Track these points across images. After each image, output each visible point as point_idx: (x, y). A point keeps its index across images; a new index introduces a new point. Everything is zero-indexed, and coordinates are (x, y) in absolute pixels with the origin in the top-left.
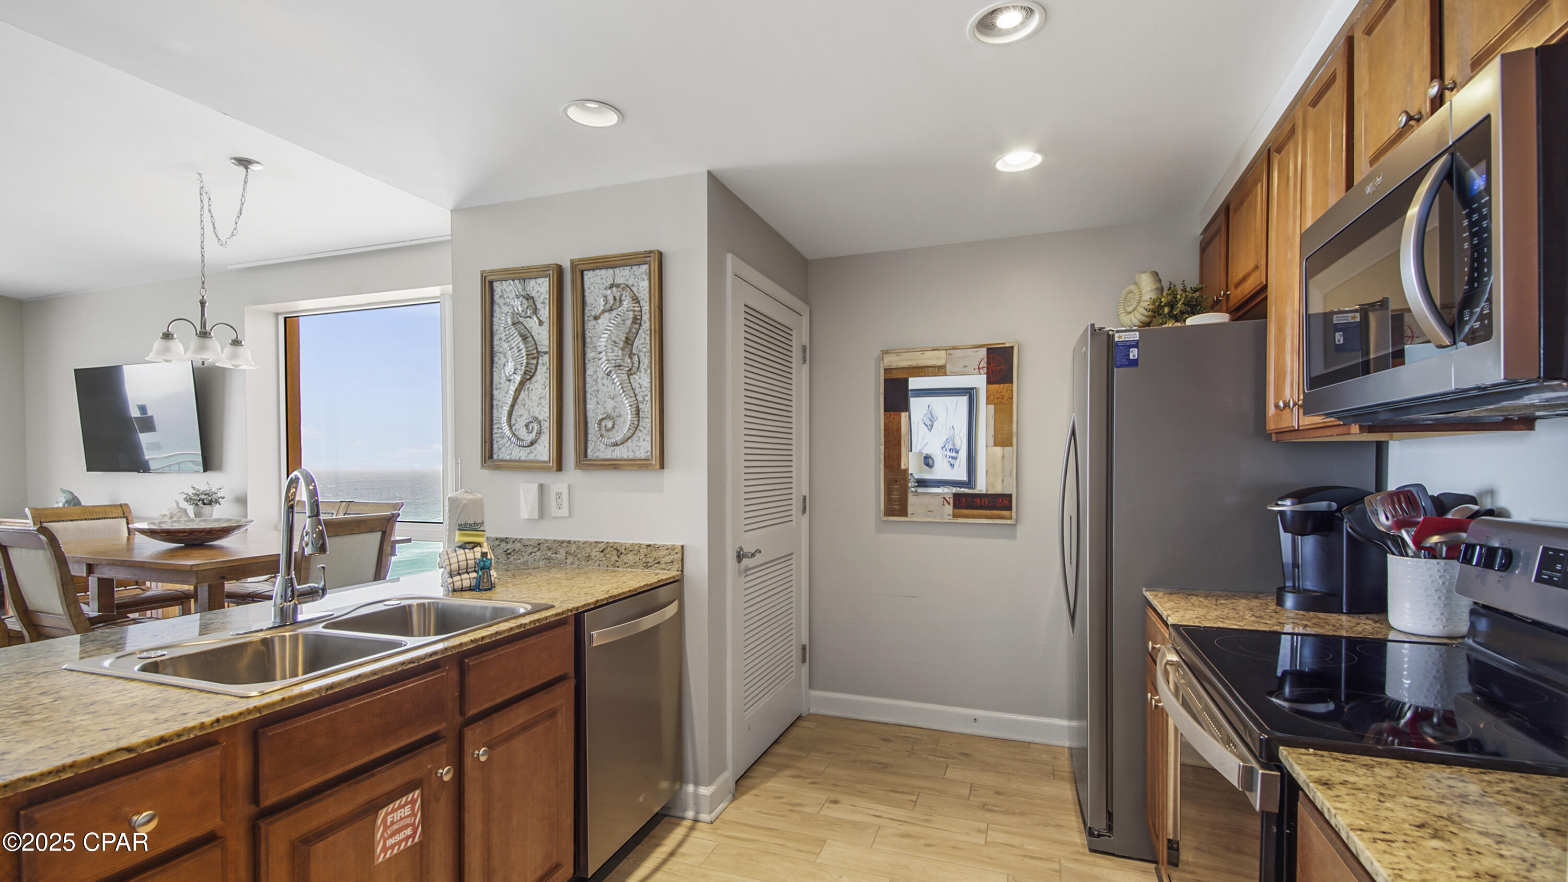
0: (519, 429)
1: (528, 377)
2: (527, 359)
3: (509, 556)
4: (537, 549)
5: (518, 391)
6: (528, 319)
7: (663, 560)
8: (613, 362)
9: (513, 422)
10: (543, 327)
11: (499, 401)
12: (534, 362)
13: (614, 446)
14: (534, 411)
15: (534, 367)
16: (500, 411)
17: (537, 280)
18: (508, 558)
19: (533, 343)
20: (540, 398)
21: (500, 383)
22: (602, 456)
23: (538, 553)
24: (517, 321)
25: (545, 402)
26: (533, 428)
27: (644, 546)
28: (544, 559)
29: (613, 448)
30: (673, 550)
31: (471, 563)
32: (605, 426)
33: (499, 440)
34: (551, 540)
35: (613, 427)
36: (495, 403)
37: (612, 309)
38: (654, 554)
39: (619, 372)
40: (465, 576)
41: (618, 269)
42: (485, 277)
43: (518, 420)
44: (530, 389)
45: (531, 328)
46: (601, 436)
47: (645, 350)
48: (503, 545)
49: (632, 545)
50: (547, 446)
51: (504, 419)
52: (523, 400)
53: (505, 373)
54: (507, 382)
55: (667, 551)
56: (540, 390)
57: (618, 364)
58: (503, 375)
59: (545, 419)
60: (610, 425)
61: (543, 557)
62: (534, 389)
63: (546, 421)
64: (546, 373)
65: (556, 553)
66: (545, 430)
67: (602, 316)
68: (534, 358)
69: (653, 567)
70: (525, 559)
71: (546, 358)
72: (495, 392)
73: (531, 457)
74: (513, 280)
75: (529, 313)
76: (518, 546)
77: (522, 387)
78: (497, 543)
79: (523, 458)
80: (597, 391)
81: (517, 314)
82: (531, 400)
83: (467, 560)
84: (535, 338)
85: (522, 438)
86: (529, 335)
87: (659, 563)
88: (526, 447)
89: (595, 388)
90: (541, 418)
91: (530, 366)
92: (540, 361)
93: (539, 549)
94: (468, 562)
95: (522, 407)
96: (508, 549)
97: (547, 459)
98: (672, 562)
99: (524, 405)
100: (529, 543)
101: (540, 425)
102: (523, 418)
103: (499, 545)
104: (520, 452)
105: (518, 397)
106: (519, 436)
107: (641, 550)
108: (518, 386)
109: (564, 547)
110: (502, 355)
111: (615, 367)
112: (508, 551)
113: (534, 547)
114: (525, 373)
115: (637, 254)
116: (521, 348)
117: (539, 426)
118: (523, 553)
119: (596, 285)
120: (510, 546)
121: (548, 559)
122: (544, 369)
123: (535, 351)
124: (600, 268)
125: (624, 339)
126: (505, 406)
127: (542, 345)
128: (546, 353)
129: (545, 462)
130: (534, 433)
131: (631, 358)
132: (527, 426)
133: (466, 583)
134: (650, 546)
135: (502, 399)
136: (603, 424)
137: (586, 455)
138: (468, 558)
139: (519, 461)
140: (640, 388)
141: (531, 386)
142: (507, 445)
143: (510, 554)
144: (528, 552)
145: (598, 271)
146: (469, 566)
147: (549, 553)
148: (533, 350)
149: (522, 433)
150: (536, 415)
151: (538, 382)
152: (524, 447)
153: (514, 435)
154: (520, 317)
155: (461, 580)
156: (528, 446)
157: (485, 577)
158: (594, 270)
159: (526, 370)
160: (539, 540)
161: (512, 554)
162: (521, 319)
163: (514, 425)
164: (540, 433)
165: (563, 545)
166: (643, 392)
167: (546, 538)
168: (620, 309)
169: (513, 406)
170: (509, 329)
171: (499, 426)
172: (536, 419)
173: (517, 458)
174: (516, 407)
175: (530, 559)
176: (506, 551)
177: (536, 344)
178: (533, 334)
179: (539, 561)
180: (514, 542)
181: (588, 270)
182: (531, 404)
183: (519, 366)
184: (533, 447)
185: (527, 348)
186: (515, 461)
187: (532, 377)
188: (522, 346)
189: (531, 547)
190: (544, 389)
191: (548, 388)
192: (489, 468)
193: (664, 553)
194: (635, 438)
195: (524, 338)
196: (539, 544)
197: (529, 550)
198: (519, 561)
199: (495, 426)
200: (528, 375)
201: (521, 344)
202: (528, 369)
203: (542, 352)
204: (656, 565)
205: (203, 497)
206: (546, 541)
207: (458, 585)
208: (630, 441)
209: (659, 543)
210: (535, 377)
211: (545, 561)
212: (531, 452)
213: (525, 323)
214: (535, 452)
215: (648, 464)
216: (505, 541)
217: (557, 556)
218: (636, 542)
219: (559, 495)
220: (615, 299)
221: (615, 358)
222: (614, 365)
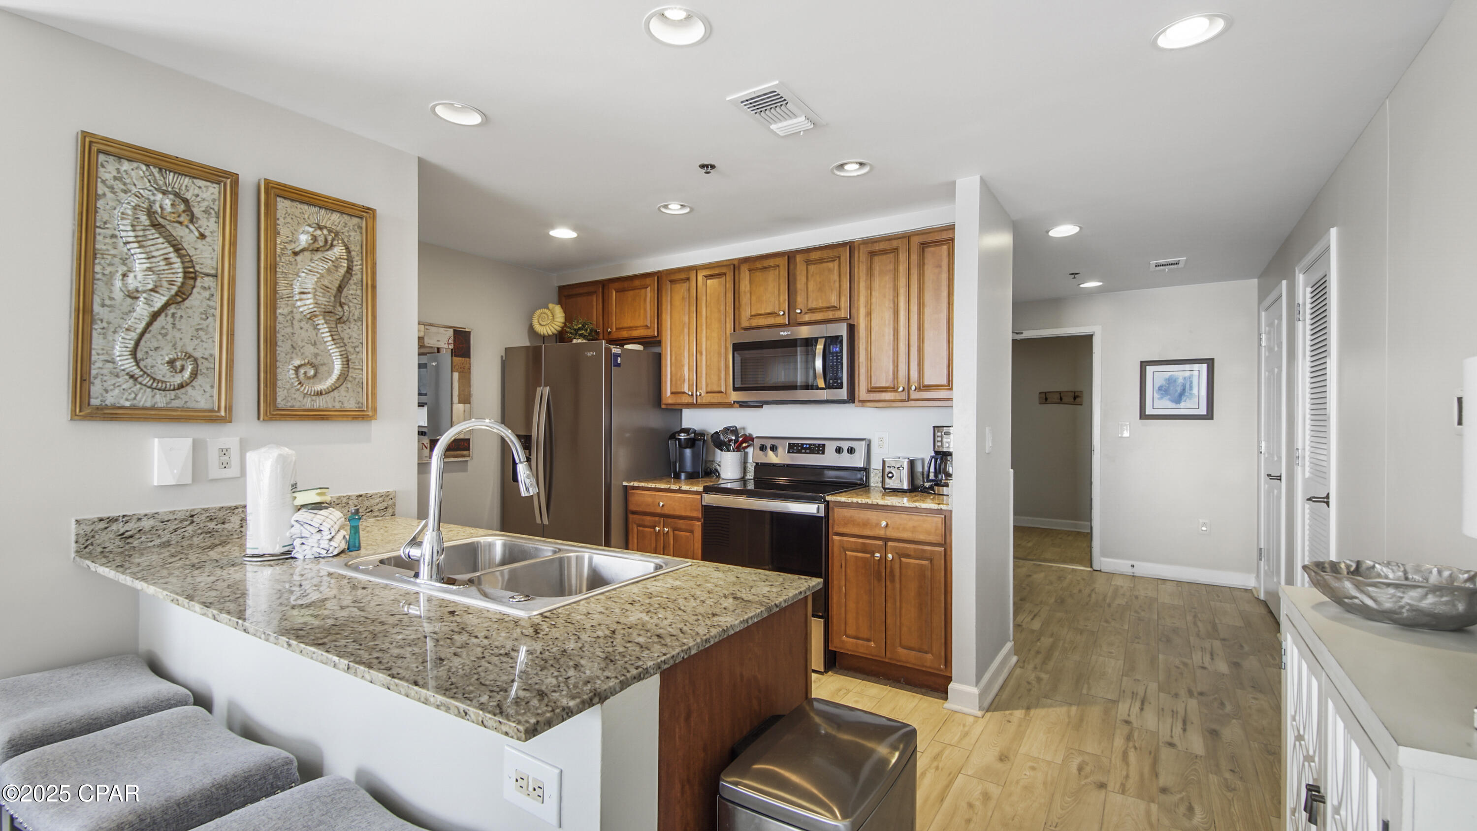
0: (154, 366)
1: (179, 299)
2: (184, 277)
4: (188, 522)
5: (155, 315)
7: (376, 508)
8: (323, 307)
9: (140, 355)
10: (204, 242)
11: (110, 326)
13: (318, 394)
14: (184, 345)
15: (189, 289)
17: (195, 181)
20: (197, 330)
21: (113, 300)
22: (297, 405)
24: (156, 222)
26: (181, 366)
27: (354, 498)
29: (314, 398)
30: (388, 496)
32: (305, 373)
33: (106, 376)
35: (315, 375)
36: (99, 324)
37: (317, 250)
38: (367, 503)
39: (328, 318)
41: (324, 210)
42: (85, 141)
43: (153, 353)
44: (178, 315)
45: (182, 237)
46: (300, 383)
47: (355, 301)
49: (339, 498)
50: (210, 390)
51: (121, 350)
52: (163, 328)
53: (123, 286)
55: (381, 499)
56: (197, 320)
57: (327, 310)
60: (311, 372)
61: (200, 531)
62: (185, 317)
63: (207, 359)
65: (223, 523)
66: (205, 371)
67: (301, 254)
68: (191, 278)
69: (364, 517)
71: (209, 281)
73: (176, 404)
74: (147, 166)
75: (178, 216)
76: (148, 524)
77: (163, 311)
78: (102, 525)
79: (161, 404)
80: (293, 334)
81: (154, 212)
82: (179, 330)
85: (159, 377)
86: (178, 245)
87: (371, 511)
88: (168, 390)
89: (289, 330)
91: (186, 287)
93: (192, 522)
95: (160, 337)
96: (126, 531)
98: (386, 508)
99: (165, 335)
100: (171, 517)
101: (197, 363)
102: (163, 353)
103: (106, 528)
104: (153, 397)
105: (151, 323)
106: (154, 376)
107: (350, 502)
108: (154, 307)
109: (237, 514)
111: (320, 312)
112: (127, 534)
113: (182, 520)
114: (168, 293)
117: (194, 365)
118: (160, 532)
119: (294, 217)
120: (131, 526)
121: (210, 532)
122: (206, 294)
123: (192, 270)
124: (302, 202)
125: (337, 286)
126: (124, 332)
127: (202, 264)
128: (209, 275)
129: (206, 411)
130: (185, 374)
131: (342, 307)
132: (170, 363)
134: (361, 496)
136: (302, 371)
137: (273, 404)
139: (152, 408)
141: (179, 313)
142: (126, 387)
143: (131, 537)
144: (171, 529)
145: (298, 203)
147: (212, 525)
149: (161, 370)
150: (190, 349)
151: (194, 310)
152: (163, 390)
153: (143, 373)
154: (160, 217)
156: (172, 390)
158: (292, 200)
159: (179, 291)
160: (193, 510)
161: (137, 536)
162: (161, 221)
163: (144, 359)
164: (196, 375)
165: (236, 511)
166: (353, 342)
167: (205, 506)
168: (329, 253)
169: (143, 333)
171: (109, 358)
172: (188, 356)
173: (147, 404)
174: (147, 336)
175: (175, 538)
176: (122, 534)
177: (191, 259)
178: (186, 246)
179: (192, 536)
180: (139, 519)
181: (285, 198)
182: (179, 335)
183: (164, 283)
184: (183, 390)
185: (182, 263)
186: (142, 408)
187: (184, 300)
188: (173, 259)
189: (177, 522)
190: (205, 320)
192: (83, 416)
193: (378, 500)
194: (343, 388)
195: (172, 248)
196: (192, 516)
197: (172, 526)
198: (150, 544)
199: (98, 359)
200: (180, 297)
201: (172, 255)
202: (182, 289)
203: (201, 273)
204: (368, 514)
208: (336, 391)
209: (371, 492)
211: (202, 536)
212: (178, 398)
213: (170, 228)
214: (185, 398)
215: (363, 415)
216: (112, 520)
217: (226, 526)
218: (345, 495)
219: (224, 452)
220: (326, 241)
221: (326, 303)
222: (324, 310)
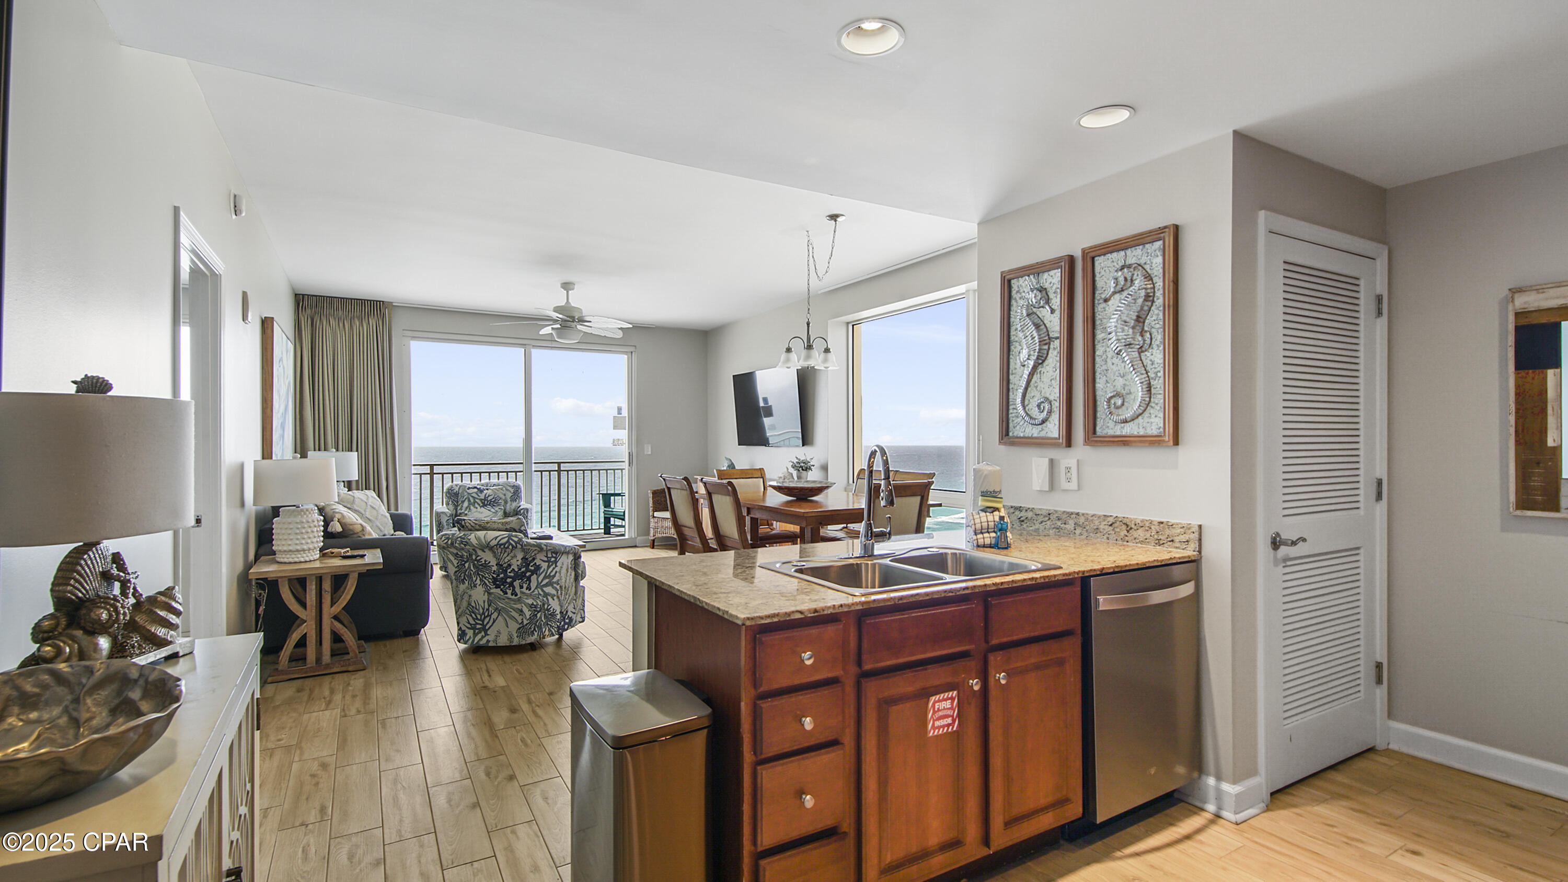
0: (1031, 409)
1: (1040, 361)
2: (1040, 345)
3: (1022, 523)
4: (1047, 518)
5: (1031, 375)
6: (1041, 309)
7: (1177, 539)
8: (1123, 341)
9: (1026, 403)
10: (1055, 315)
11: (1015, 384)
12: (1046, 347)
13: (1124, 423)
14: (1045, 392)
15: (1045, 352)
16: (1015, 394)
17: (1050, 273)
18: (1022, 525)
19: (1045, 330)
20: (1051, 380)
21: (1016, 369)
22: (1111, 432)
23: (1048, 523)
24: (1031, 311)
25: (1056, 384)
26: (1044, 407)
27: (1156, 523)
28: (1054, 528)
29: (1123, 425)
30: (1189, 529)
31: (991, 524)
32: (1115, 404)
33: (1014, 419)
34: (1060, 511)
35: (1123, 404)
36: (1011, 386)
37: (1122, 290)
38: (1167, 532)
39: (1129, 350)
40: (986, 535)
41: (1129, 249)
42: (1004, 277)
43: (1031, 400)
44: (1042, 372)
45: (1044, 316)
46: (1110, 413)
47: (1158, 326)
48: (1017, 513)
49: (1142, 521)
50: (1057, 423)
51: (1019, 400)
52: (1036, 382)
53: (1020, 359)
54: (1022, 367)
55: (1182, 530)
56: (1051, 373)
57: (1128, 343)
58: (1018, 361)
59: (1056, 399)
60: (1119, 402)
61: (1053, 526)
62: (1045, 372)
63: (1056, 401)
64: (1057, 356)
65: (1065, 524)
66: (1055, 409)
67: (1112, 298)
68: (1046, 344)
69: (1165, 545)
70: (1037, 527)
71: (1057, 342)
72: (1011, 377)
73: (1043, 434)
74: (1029, 276)
75: (1042, 303)
76: (1030, 514)
77: (1035, 371)
78: (1012, 510)
79: (1035, 435)
80: (1107, 370)
81: (1031, 305)
82: (1043, 382)
83: (988, 522)
84: (1047, 325)
85: (1034, 416)
86: (1042, 323)
87: (1172, 541)
88: (1038, 425)
89: (1104, 367)
90: (1051, 398)
91: (1042, 351)
92: (1052, 346)
93: (1049, 519)
94: (989, 523)
95: (1035, 389)
96: (1021, 517)
97: (1057, 436)
98: (1187, 541)
99: (1036, 387)
100: (1040, 513)
101: (1051, 404)
102: (1036, 399)
103: (1014, 512)
105: (1031, 380)
106: (1032, 415)
107: (1152, 527)
108: (1031, 370)
109: (1072, 519)
110: (1018, 343)
111: (1125, 345)
112: (1022, 519)
113: (1045, 516)
114: (1037, 358)
115: (1150, 232)
116: (1034, 336)
117: (1050, 406)
118: (1035, 521)
119: (1106, 268)
120: (1023, 514)
121: (1058, 529)
122: (1055, 353)
123: (1047, 338)
124: (1111, 252)
125: (1135, 318)
126: (1020, 389)
127: (1053, 332)
128: (1057, 338)
129: (1056, 439)
130: (1045, 413)
131: (1142, 336)
132: (1039, 406)
133: (988, 541)
134: (1162, 523)
135: (1017, 383)
136: (1112, 401)
137: (1095, 432)
138: (989, 520)
139: (1032, 438)
140: (1152, 364)
141: (1043, 370)
142: (1021, 424)
143: (1023, 521)
144: (1040, 521)
145: (1109, 255)
146: (990, 527)
147: (1059, 523)
148: (1045, 337)
149: (1035, 412)
150: (1047, 395)
151: (1050, 366)
152: (1036, 425)
153: (1027, 414)
154: (1034, 308)
155: (984, 538)
156: (1040, 424)
157: (1003, 538)
158: (1104, 255)
159: (1038, 356)
160: (1050, 510)
161: (1025, 521)
162: (1034, 310)
163: (1027, 405)
164: (1050, 413)
165: (1072, 516)
166: (1155, 368)
167: (1056, 509)
168: (1131, 289)
169: (1026, 389)
170: (1024, 320)
171: (1014, 407)
172: (1047, 399)
173: (1030, 436)
174: (1029, 389)
175: (1041, 527)
176: (1020, 518)
177: (1047, 331)
178: (1045, 322)
179: (1050, 529)
180: (1026, 510)
181: (1099, 256)
182: (1042, 386)
183: (1032, 352)
184: (1044, 425)
185: (1039, 335)
186: (1028, 438)
187: (1044, 361)
188: (1035, 334)
189: (1042, 517)
190: (1055, 372)
191: (1058, 370)
192: (1005, 444)
193: (1179, 531)
194: (1146, 414)
195: (1037, 327)
196: (1049, 514)
197: (1040, 519)
198: (1031, 528)
199: (1011, 407)
200: (1040, 359)
201: (1034, 332)
202: (1040, 354)
203: (1053, 338)
204: (1169, 543)
205: (802, 465)
206: (1056, 511)
207: (981, 542)
208: (1140, 417)
209: (1173, 521)
210: (1046, 361)
211: (1054, 530)
212: (1042, 430)
213: (1038, 313)
214: (1046, 430)
215: (1160, 441)
216: (1019, 509)
217: (1067, 526)
218: (1148, 519)
219: (1068, 469)
220: (1126, 279)
221: (1125, 337)
222: (1124, 344)
